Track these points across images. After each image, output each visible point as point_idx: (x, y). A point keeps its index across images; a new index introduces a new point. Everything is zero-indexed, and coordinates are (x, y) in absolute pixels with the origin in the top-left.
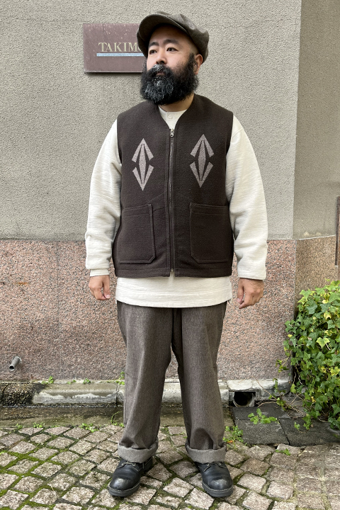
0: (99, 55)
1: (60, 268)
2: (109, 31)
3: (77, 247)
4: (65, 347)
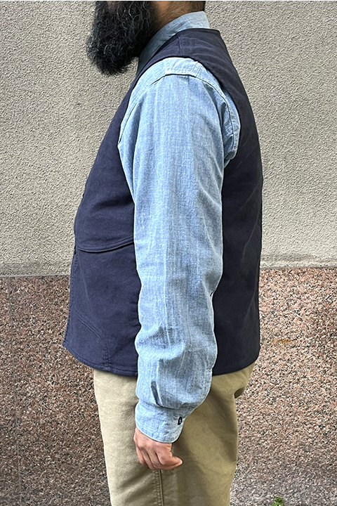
1: (15, 323)
4: (27, 459)
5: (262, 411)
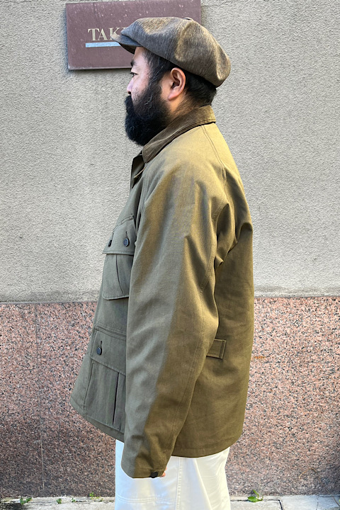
0: (89, 45)
1: (39, 341)
2: (102, 12)
3: (64, 312)
4: (49, 451)
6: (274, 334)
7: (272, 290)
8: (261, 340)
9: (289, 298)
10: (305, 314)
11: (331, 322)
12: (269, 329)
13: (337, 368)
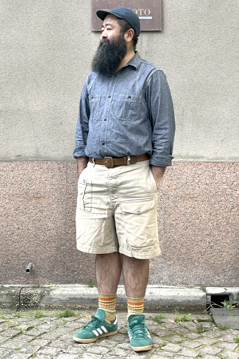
4: (69, 254)
5: (181, 233)
6: (199, 184)
7: (199, 158)
8: (192, 187)
9: (208, 162)
10: (217, 172)
11: (231, 177)
12: (197, 181)
13: (235, 206)
